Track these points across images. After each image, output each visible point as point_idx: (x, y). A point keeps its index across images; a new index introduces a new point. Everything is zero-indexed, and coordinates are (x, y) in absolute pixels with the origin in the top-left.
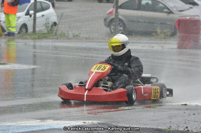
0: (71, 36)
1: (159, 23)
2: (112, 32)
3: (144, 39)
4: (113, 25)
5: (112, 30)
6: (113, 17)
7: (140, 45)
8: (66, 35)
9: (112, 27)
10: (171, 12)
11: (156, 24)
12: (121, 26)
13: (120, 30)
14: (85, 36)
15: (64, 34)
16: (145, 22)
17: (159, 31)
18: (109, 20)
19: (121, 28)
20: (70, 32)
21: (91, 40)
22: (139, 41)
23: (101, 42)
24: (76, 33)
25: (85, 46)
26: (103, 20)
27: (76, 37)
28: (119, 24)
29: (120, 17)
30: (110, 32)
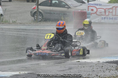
0: (11, 22)
1: (63, 14)
2: (35, 20)
3: (54, 23)
4: (36, 15)
5: (35, 18)
6: (36, 10)
7: (52, 27)
8: (8, 21)
9: (35, 17)
10: (69, 8)
11: (61, 15)
12: (40, 16)
13: (40, 18)
14: (19, 22)
15: (7, 21)
16: (54, 13)
17: (63, 18)
18: (33, 12)
19: (41, 17)
20: (11, 20)
21: (23, 24)
22: (51, 25)
23: (29, 25)
24: (14, 20)
25: (19, 28)
26: (30, 13)
27: (14, 23)
28: (39, 14)
29: (40, 11)
30: (34, 20)
